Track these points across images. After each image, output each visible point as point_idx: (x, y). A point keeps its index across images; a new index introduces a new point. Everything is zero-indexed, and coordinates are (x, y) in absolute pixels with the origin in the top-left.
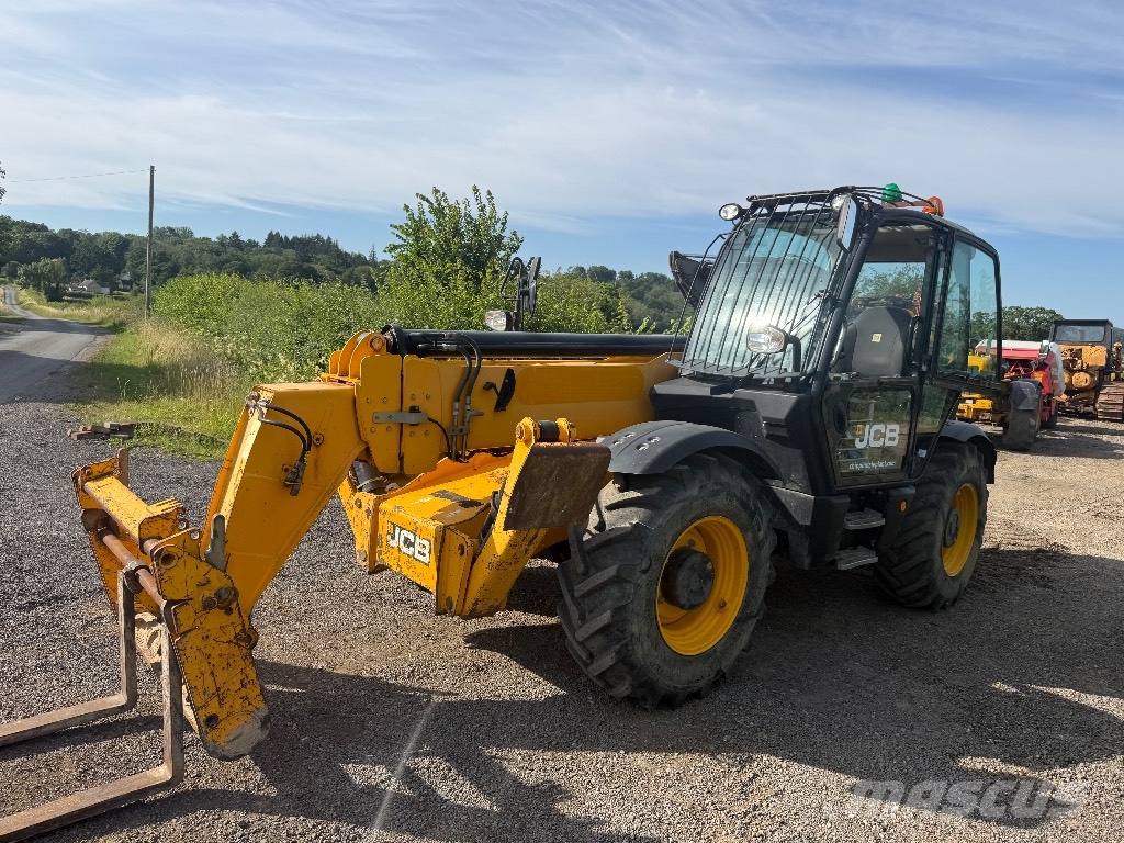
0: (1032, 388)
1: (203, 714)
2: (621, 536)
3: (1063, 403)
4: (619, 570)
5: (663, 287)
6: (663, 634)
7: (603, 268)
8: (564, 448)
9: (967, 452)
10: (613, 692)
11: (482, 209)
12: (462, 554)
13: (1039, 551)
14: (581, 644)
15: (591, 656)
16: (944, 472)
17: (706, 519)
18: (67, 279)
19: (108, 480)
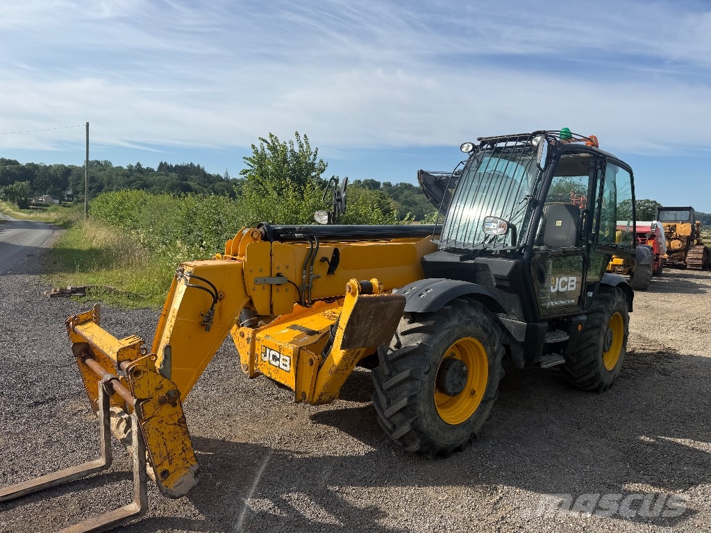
0: (647, 251)
1: (159, 470)
2: (411, 351)
3: (665, 259)
4: (411, 373)
5: (411, 192)
6: (439, 413)
7: (372, 180)
8: (376, 297)
9: (616, 292)
10: (407, 449)
11: (301, 146)
12: (312, 364)
13: (660, 353)
14: (388, 419)
15: (394, 427)
16: (603, 305)
17: (462, 339)
18: (31, 195)
19: (89, 324)
